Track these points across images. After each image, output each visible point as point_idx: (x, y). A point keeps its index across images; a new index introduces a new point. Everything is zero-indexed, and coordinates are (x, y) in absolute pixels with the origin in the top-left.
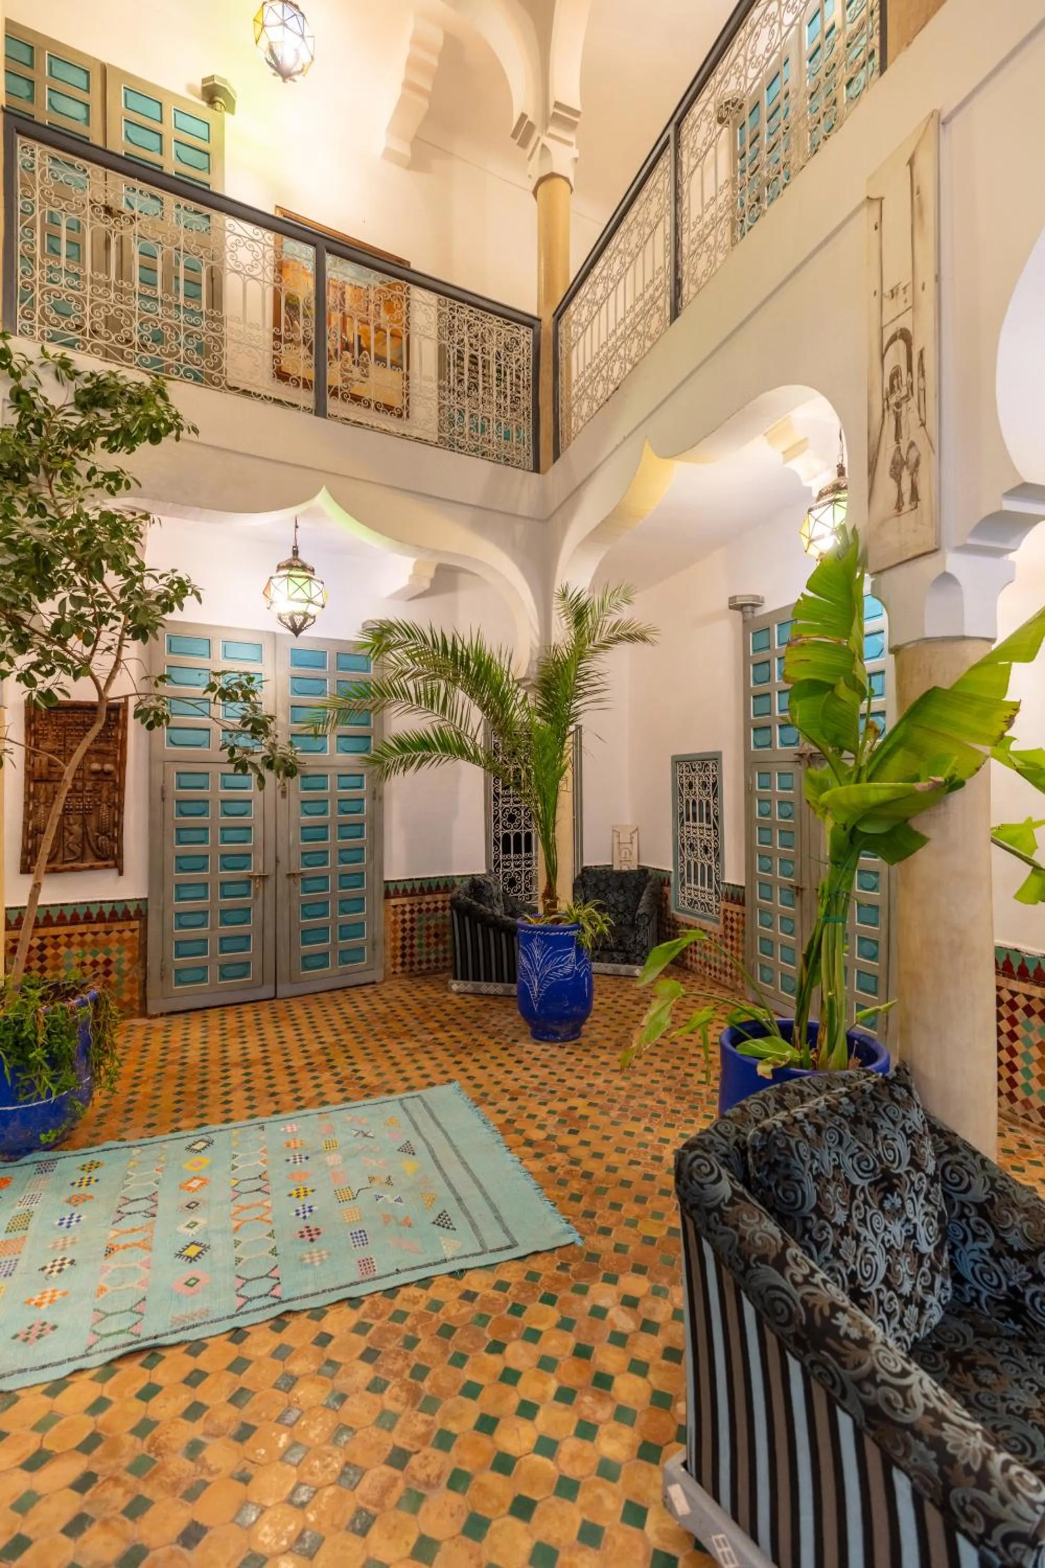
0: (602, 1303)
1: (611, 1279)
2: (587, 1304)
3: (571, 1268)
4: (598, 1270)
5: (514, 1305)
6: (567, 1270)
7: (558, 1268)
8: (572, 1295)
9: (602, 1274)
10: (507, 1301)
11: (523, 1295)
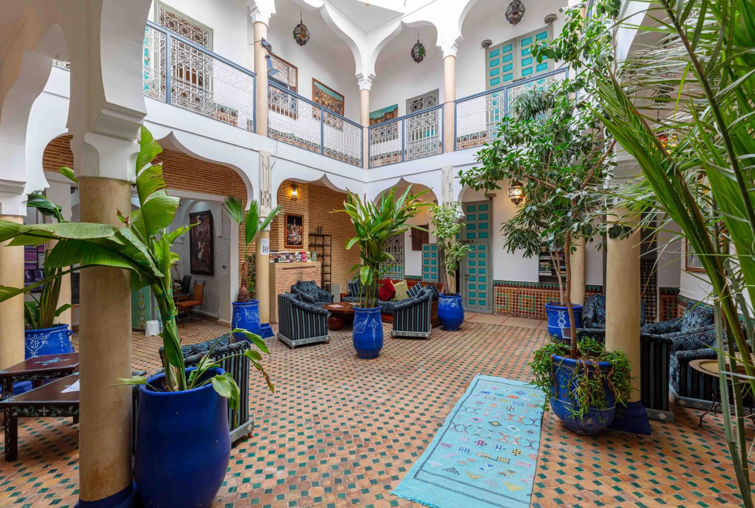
0: (281, 472)
1: (280, 482)
2: (287, 469)
3: (300, 479)
4: (287, 483)
5: (314, 458)
6: (301, 477)
7: (306, 477)
8: (294, 470)
9: (285, 482)
10: (317, 458)
11: (313, 462)
